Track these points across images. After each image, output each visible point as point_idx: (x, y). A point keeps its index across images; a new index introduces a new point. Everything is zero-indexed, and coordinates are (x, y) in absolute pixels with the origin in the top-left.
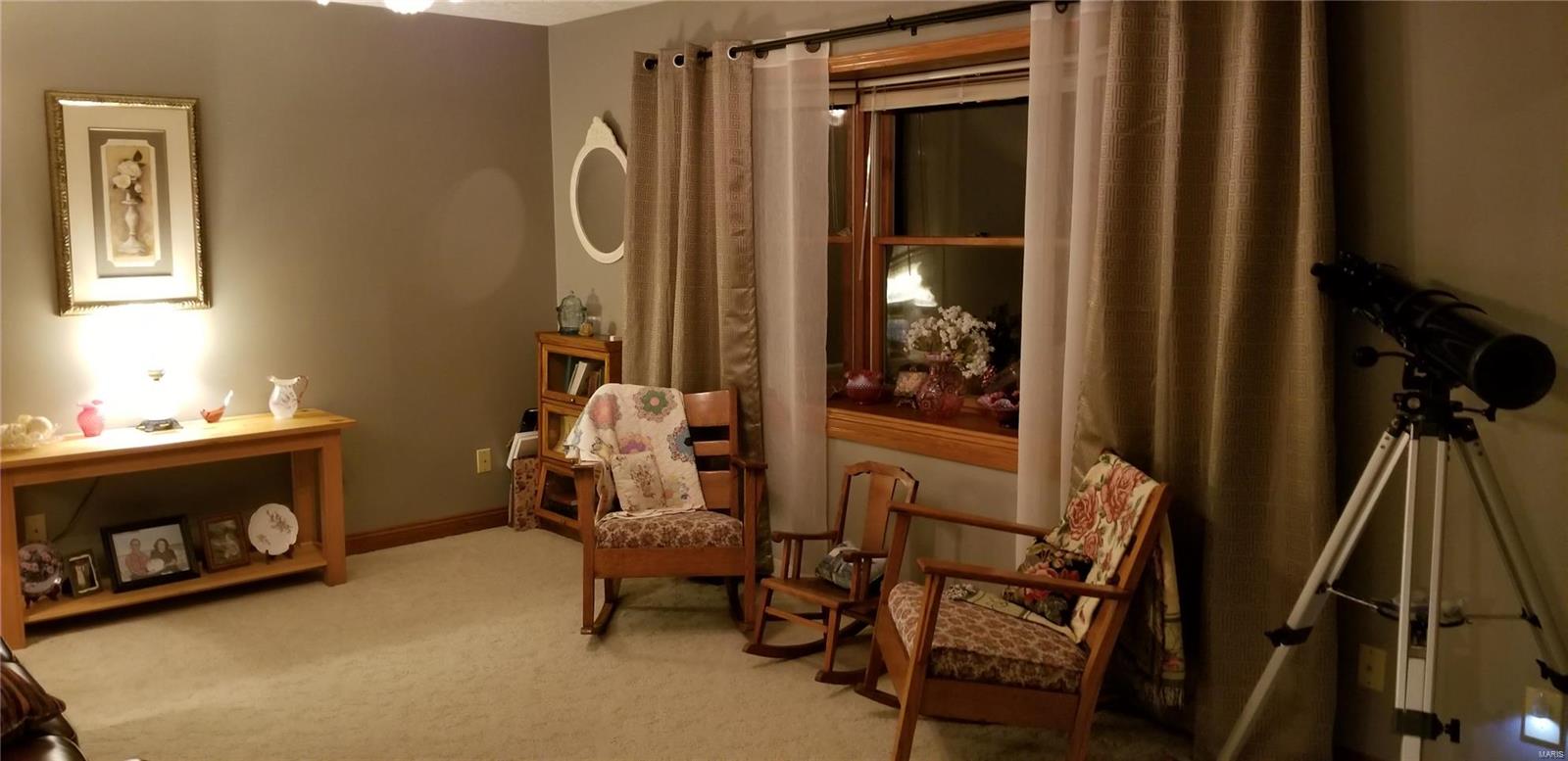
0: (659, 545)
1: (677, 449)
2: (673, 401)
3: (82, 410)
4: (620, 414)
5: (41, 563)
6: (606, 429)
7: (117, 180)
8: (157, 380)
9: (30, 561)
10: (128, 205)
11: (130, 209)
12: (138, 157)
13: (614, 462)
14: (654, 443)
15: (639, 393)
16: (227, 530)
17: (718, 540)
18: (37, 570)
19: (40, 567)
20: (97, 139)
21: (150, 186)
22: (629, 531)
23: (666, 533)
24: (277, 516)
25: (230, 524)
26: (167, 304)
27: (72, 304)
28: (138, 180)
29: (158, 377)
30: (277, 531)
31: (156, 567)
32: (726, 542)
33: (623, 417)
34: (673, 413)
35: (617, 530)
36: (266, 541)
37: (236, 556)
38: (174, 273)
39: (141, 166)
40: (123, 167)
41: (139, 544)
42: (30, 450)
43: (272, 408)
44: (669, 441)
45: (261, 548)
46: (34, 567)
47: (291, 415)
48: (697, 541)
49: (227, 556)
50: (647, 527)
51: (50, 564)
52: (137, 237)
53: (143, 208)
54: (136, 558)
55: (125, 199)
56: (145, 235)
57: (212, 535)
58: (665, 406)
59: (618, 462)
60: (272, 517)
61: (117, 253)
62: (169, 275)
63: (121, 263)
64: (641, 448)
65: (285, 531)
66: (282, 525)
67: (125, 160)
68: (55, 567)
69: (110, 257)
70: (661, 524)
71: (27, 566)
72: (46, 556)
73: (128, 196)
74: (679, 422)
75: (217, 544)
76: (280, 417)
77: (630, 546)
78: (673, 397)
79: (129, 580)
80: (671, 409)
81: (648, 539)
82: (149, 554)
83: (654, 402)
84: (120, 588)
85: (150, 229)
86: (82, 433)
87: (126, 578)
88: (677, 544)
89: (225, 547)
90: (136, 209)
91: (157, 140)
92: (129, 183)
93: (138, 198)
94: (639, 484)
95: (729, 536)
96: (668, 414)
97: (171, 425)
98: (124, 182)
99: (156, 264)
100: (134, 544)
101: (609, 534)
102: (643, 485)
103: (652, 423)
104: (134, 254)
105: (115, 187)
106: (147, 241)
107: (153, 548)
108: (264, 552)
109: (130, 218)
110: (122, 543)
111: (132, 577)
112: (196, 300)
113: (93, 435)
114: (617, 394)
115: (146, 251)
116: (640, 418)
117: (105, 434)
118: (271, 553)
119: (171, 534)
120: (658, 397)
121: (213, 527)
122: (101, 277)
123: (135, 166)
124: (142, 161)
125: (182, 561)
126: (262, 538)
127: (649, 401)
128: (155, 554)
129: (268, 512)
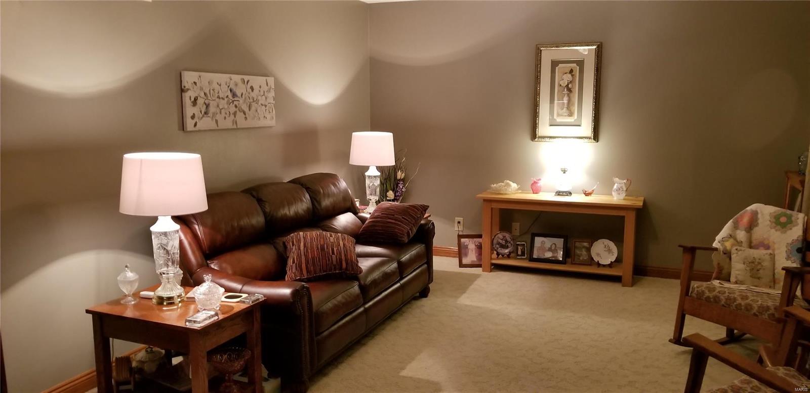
0: (723, 305)
1: (790, 253)
2: (797, 222)
3: (533, 182)
4: (758, 223)
5: (506, 241)
6: (742, 231)
7: (561, 83)
8: (564, 173)
9: (502, 240)
10: (565, 94)
11: (566, 95)
12: (571, 71)
13: (734, 251)
14: (776, 246)
15: (775, 212)
16: (584, 247)
17: (761, 313)
18: (504, 244)
19: (506, 243)
20: (555, 64)
21: (576, 85)
22: (707, 291)
23: (728, 299)
24: (608, 246)
25: (586, 244)
26: (577, 139)
27: (537, 136)
28: (571, 82)
29: (564, 172)
30: (607, 253)
31: (549, 255)
32: (766, 316)
33: (760, 225)
34: (795, 229)
35: (700, 289)
36: (600, 256)
37: (585, 260)
38: (582, 125)
39: (572, 75)
40: (565, 76)
41: (545, 243)
42: (506, 194)
43: (613, 193)
44: (787, 247)
45: (596, 259)
46: (503, 242)
47: (622, 198)
48: (747, 310)
49: (581, 258)
50: (719, 292)
51: (510, 242)
52: (568, 108)
53: (571, 95)
54: (542, 249)
55: (564, 91)
56: (571, 108)
57: (575, 247)
58: (790, 223)
59: (736, 251)
60: (605, 246)
61: (559, 115)
62: (580, 126)
63: (559, 120)
64: (767, 247)
65: (611, 254)
66: (609, 251)
67: (566, 73)
68: (512, 245)
69: (555, 117)
70: (728, 293)
71: (501, 241)
72: (509, 239)
73: (566, 89)
74: (797, 236)
75: (578, 252)
76: (616, 198)
77: (706, 300)
78: (798, 219)
79: (536, 257)
80: (794, 226)
81: (716, 299)
82: (547, 249)
83: (783, 220)
84: (532, 260)
85: (573, 105)
86: (532, 192)
87: (535, 256)
88: (735, 308)
89: (581, 254)
90: (568, 95)
91: (580, 63)
92: (566, 83)
93: (570, 90)
94: (748, 269)
95: (769, 313)
96: (791, 229)
97: (569, 193)
98: (564, 83)
99: (575, 120)
100: (543, 243)
101: (696, 289)
102: (752, 270)
103: (778, 233)
104: (566, 116)
105: (561, 85)
106: (572, 110)
107: (550, 247)
108: (597, 261)
109: (565, 101)
110: (538, 240)
111: (538, 256)
112: (590, 138)
113: (536, 193)
114: (759, 211)
115: (571, 114)
116: (771, 228)
117: (541, 193)
118: (600, 262)
119: (560, 242)
120: (787, 217)
121: (577, 244)
122: (551, 125)
123: (570, 76)
124: (573, 74)
125: (560, 256)
126: (598, 255)
127: (779, 218)
128: (550, 250)
129: (603, 243)
